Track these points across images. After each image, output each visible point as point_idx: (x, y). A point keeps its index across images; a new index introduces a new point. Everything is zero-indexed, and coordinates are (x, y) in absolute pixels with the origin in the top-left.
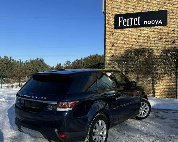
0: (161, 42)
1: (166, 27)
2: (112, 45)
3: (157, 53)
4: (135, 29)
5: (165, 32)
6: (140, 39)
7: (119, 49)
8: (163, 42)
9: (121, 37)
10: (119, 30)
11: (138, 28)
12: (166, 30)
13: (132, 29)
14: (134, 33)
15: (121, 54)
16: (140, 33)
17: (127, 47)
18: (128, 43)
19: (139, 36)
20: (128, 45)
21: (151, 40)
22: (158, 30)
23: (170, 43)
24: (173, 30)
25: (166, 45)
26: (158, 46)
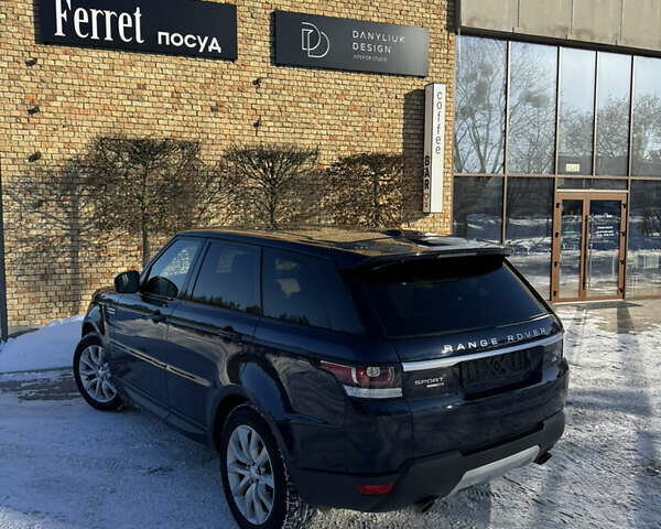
0: (218, 120)
1: (232, 66)
2: (31, 112)
3: (211, 157)
4: (126, 56)
5: (231, 83)
6: (146, 98)
7: (60, 128)
8: (225, 121)
9: (70, 81)
10: (59, 50)
11: (136, 56)
12: (233, 78)
13: (113, 54)
14: (121, 73)
15: (72, 151)
16: (142, 75)
17: (96, 124)
18: (97, 106)
19: (142, 87)
20: (99, 118)
21: (186, 107)
22: (209, 75)
23: (248, 127)
24: (257, 82)
25: (237, 132)
26: (209, 131)
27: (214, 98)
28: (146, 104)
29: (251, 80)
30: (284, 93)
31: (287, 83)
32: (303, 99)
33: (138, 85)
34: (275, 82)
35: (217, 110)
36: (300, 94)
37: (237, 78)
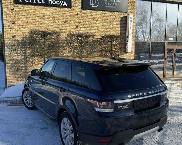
0: (66, 26)
1: (70, 10)
2: (13, 24)
3: (63, 36)
4: (39, 7)
5: (70, 15)
6: (45, 19)
7: (21, 28)
8: (68, 26)
9: (24, 15)
10: (20, 6)
11: (42, 7)
12: (70, 13)
13: (36, 7)
14: (38, 12)
15: (24, 35)
16: (44, 13)
17: (31, 27)
18: (31, 22)
19: (44, 16)
20: (32, 25)
21: (57, 22)
22: (63, 13)
23: (74, 28)
24: (77, 14)
25: (71, 29)
26: (63, 29)
27: (65, 19)
28: (45, 21)
29: (76, 14)
30: (85, 17)
31: (86, 14)
32: (91, 19)
33: (43, 16)
34: (82, 14)
35: (66, 23)
36: (90, 18)
37: (71, 13)
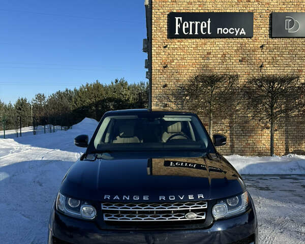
0: (242, 66)
1: (250, 40)
2: (164, 67)
4: (203, 40)
5: (250, 48)
6: (210, 58)
7: (175, 74)
8: (246, 66)
9: (179, 53)
10: (176, 40)
11: (207, 40)
12: (251, 46)
13: (198, 40)
14: (200, 48)
16: (209, 48)
17: (189, 71)
18: (190, 64)
19: (209, 53)
20: (191, 68)
21: (228, 61)
22: (239, 46)
23: (256, 68)
24: (262, 47)
25: (251, 71)
26: (238, 71)
27: (241, 56)
28: (210, 61)
29: (259, 46)
30: (275, 50)
31: (277, 46)
32: (285, 53)
33: (207, 53)
34: (271, 46)
35: (242, 61)
36: (283, 51)
